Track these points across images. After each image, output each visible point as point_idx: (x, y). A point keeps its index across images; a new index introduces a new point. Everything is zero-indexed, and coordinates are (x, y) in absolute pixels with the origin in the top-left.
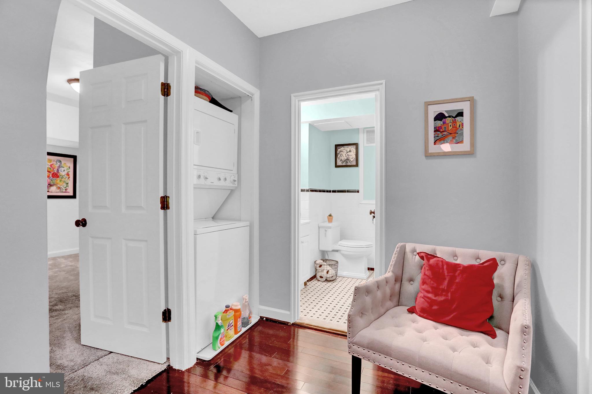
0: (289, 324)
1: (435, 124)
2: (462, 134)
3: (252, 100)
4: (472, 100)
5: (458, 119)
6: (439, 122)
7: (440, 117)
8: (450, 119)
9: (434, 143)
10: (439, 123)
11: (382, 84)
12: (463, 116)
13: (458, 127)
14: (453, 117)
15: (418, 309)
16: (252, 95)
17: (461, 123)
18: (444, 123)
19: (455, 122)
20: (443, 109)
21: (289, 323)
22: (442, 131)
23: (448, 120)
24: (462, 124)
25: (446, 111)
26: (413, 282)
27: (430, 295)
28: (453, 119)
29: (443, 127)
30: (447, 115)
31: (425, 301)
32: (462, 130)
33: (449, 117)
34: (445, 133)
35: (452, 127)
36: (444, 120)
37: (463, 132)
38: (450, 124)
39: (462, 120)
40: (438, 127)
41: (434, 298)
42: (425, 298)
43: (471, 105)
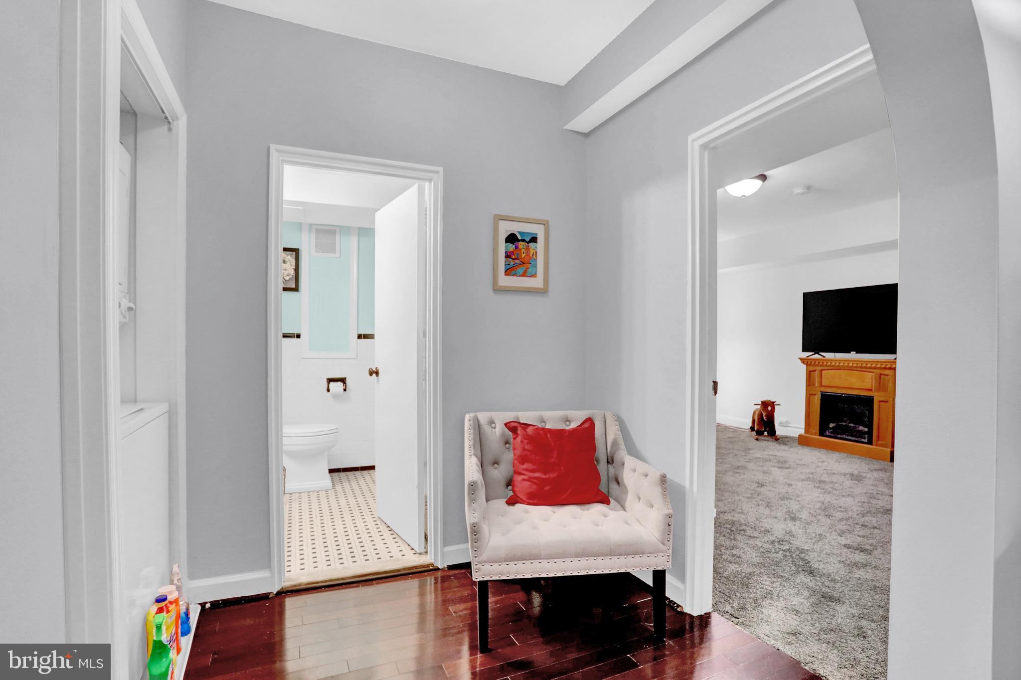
0: (270, 597)
1: (506, 247)
2: (535, 266)
3: (170, 130)
4: (545, 224)
5: (532, 245)
6: (511, 245)
7: (512, 239)
8: (523, 243)
9: (505, 272)
10: (511, 247)
11: (437, 172)
12: (536, 242)
13: (531, 256)
14: (526, 242)
15: (522, 496)
16: (173, 120)
17: (534, 251)
18: (516, 247)
19: (528, 249)
20: (516, 228)
21: (270, 593)
22: (514, 257)
23: (521, 245)
24: (536, 252)
25: (519, 232)
26: (498, 464)
27: (537, 475)
28: (526, 244)
29: (515, 253)
30: (520, 238)
31: (531, 483)
32: (536, 260)
33: (523, 240)
34: (517, 261)
35: (525, 255)
36: (516, 243)
37: (536, 263)
38: (523, 250)
39: (536, 248)
40: (510, 252)
41: (544, 477)
42: (532, 480)
43: (545, 230)
